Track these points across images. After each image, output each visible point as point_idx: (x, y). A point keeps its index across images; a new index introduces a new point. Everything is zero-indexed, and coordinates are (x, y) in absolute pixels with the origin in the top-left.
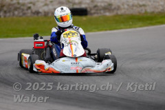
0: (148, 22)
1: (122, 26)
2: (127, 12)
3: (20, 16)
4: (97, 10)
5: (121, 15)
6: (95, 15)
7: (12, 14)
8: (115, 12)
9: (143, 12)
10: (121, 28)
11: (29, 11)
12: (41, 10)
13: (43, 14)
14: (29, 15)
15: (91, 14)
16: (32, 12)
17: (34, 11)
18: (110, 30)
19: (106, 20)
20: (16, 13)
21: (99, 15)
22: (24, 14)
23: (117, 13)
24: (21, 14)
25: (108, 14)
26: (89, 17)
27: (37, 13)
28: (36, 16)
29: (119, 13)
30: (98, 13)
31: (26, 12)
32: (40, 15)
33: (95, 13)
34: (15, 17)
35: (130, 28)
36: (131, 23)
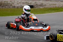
0: (57, 11)
1: (47, 12)
2: (49, 7)
3: (8, 8)
4: (37, 6)
5: (46, 8)
6: (36, 8)
7: (5, 7)
8: (44, 7)
9: (55, 7)
10: (46, 13)
11: (11, 6)
12: (16, 6)
13: (17, 7)
14: (11, 7)
15: (35, 7)
16: (12, 7)
17: (13, 6)
18: (42, 14)
19: (41, 10)
20: (6, 7)
21: (38, 8)
22: (9, 7)
23: (45, 7)
24: (8, 7)
25: (41, 7)
26: (34, 8)
27: (14, 7)
28: (14, 8)
29: (46, 7)
30: (37, 7)
31: (10, 6)
32: (15, 8)
33: (36, 7)
34: (6, 8)
35: (50, 13)
36: (50, 11)
